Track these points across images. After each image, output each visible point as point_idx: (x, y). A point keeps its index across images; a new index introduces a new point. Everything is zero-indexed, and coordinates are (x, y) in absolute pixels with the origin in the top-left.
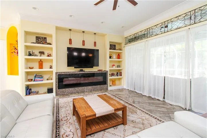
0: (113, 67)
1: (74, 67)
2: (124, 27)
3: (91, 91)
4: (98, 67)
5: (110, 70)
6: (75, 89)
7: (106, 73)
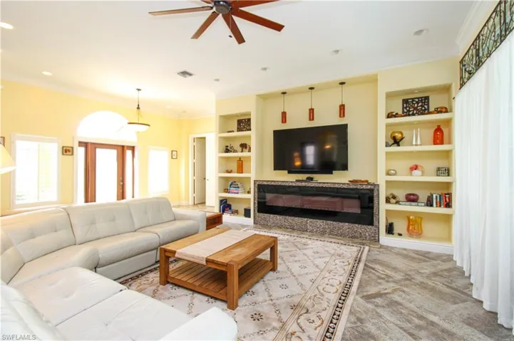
0: (411, 175)
1: (286, 172)
2: (425, 32)
3: (323, 233)
4: (346, 172)
5: (387, 182)
6: (287, 220)
7: (372, 191)
